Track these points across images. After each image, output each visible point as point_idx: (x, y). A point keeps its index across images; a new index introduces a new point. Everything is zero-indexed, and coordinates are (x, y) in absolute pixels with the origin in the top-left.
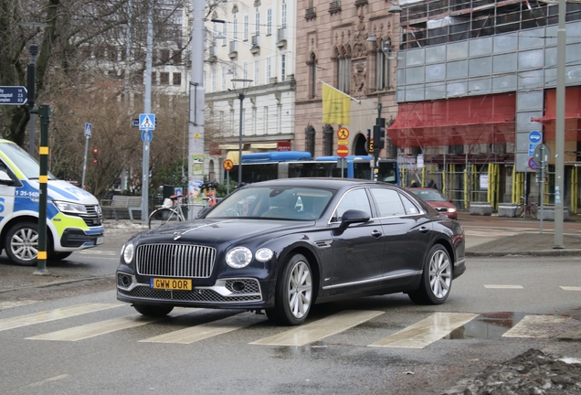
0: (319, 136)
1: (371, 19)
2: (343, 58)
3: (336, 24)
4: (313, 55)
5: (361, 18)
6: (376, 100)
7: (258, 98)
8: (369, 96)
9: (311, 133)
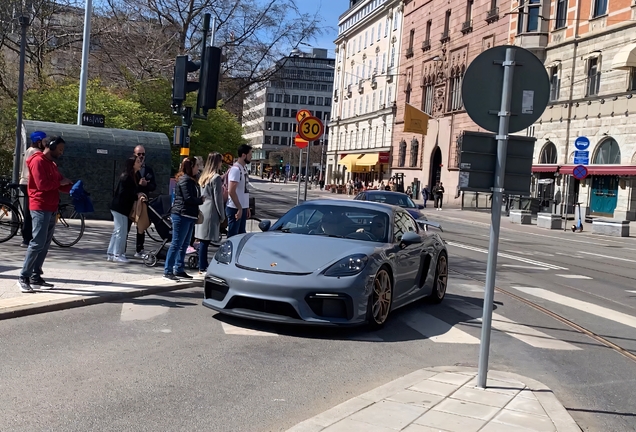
0: (409, 148)
1: (452, 51)
2: (429, 86)
3: (426, 58)
4: (409, 85)
5: (444, 51)
6: (450, 118)
7: (373, 121)
8: (446, 115)
9: (403, 146)
